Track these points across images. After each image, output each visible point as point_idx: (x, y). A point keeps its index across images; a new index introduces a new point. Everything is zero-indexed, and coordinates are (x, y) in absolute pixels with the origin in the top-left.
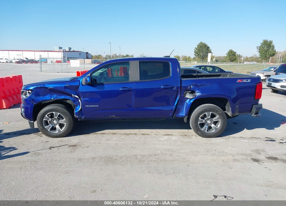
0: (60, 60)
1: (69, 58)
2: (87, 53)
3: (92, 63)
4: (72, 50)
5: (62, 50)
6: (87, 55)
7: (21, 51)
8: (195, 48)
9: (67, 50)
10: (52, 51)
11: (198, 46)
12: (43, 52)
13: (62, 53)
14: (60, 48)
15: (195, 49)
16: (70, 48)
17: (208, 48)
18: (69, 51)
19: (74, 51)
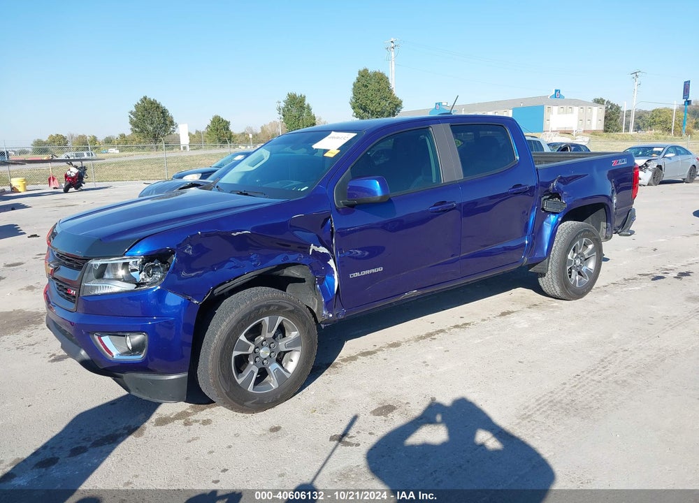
8: (131, 113)
11: (136, 106)
15: (132, 116)
17: (164, 112)
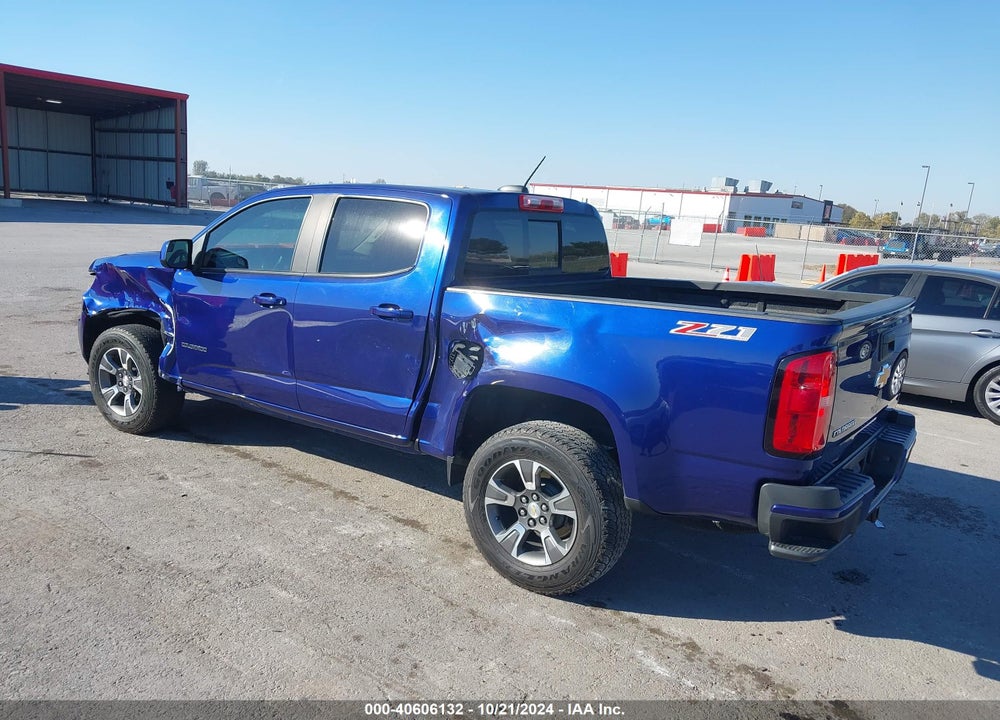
0: (715, 222)
1: (750, 217)
2: (829, 203)
3: (828, 239)
4: (772, 191)
5: (731, 190)
6: (828, 210)
7: (605, 188)
9: (755, 188)
10: (699, 192)
12: (668, 194)
13: (728, 198)
14: (731, 182)
16: (766, 185)
18: (762, 195)
19: (778, 195)
